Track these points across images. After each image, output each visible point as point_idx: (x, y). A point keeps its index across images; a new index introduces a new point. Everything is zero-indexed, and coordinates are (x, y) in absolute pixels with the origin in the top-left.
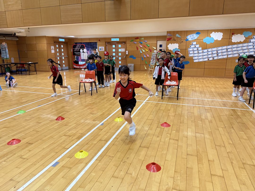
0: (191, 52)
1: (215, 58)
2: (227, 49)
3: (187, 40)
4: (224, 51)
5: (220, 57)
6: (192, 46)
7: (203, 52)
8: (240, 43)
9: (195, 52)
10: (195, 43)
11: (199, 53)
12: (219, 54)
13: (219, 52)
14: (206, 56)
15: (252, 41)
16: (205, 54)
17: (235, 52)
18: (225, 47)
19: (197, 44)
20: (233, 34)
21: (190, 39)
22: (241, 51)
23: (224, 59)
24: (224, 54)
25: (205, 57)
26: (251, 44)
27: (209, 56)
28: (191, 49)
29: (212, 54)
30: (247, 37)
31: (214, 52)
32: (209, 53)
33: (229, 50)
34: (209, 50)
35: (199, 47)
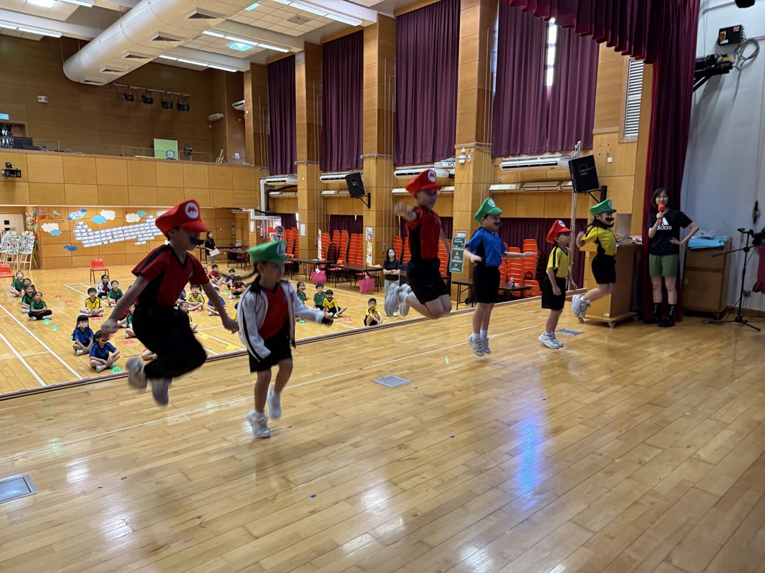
0: (78, 235)
1: (111, 241)
2: (123, 230)
3: (70, 219)
4: (119, 232)
5: (116, 240)
6: (78, 227)
7: (94, 235)
8: (135, 223)
9: (84, 234)
10: (81, 223)
11: (89, 235)
12: (115, 237)
13: (114, 233)
14: (99, 240)
15: (148, 221)
16: (97, 236)
17: (132, 234)
18: (120, 228)
19: (84, 224)
20: (126, 213)
21: (74, 218)
22: (139, 233)
23: (121, 242)
24: (121, 236)
25: (97, 240)
26: (147, 224)
27: (103, 239)
28: (76, 231)
29: (106, 236)
30: (142, 216)
31: (108, 234)
32: (103, 235)
33: (125, 231)
34: (102, 232)
35: (89, 228)
